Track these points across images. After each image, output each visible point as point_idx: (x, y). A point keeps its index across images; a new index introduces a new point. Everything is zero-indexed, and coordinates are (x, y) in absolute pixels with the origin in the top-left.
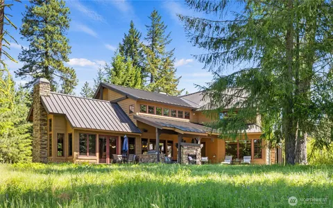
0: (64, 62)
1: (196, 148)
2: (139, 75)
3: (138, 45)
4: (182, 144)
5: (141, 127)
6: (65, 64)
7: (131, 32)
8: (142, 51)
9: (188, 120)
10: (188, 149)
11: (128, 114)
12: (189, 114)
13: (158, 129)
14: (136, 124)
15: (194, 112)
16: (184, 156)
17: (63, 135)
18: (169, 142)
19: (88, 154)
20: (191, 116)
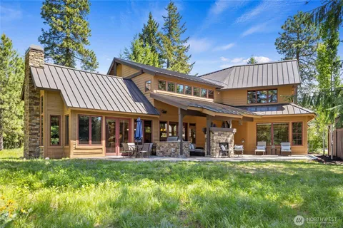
0: (84, 45)
1: (228, 133)
2: (157, 59)
3: (156, 34)
4: (212, 129)
5: (159, 107)
6: (84, 47)
7: (150, 23)
8: (160, 39)
9: (211, 100)
10: (219, 135)
11: (143, 92)
12: (213, 93)
13: (181, 109)
14: (153, 103)
15: (218, 91)
16: (215, 145)
17: (59, 117)
18: (191, 124)
19: (90, 142)
20: (215, 96)
